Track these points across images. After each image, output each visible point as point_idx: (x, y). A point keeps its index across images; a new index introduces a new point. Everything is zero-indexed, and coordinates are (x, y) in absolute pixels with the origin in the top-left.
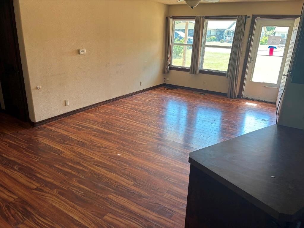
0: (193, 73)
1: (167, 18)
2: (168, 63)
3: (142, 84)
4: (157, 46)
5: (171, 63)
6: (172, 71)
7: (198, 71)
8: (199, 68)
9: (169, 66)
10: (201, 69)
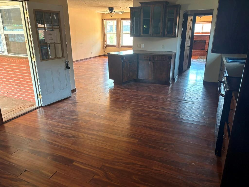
0: (118, 48)
1: (102, 20)
2: (105, 43)
3: (92, 54)
4: (99, 34)
5: (107, 43)
6: (108, 47)
7: (120, 46)
8: (121, 45)
9: (106, 44)
10: (122, 45)
